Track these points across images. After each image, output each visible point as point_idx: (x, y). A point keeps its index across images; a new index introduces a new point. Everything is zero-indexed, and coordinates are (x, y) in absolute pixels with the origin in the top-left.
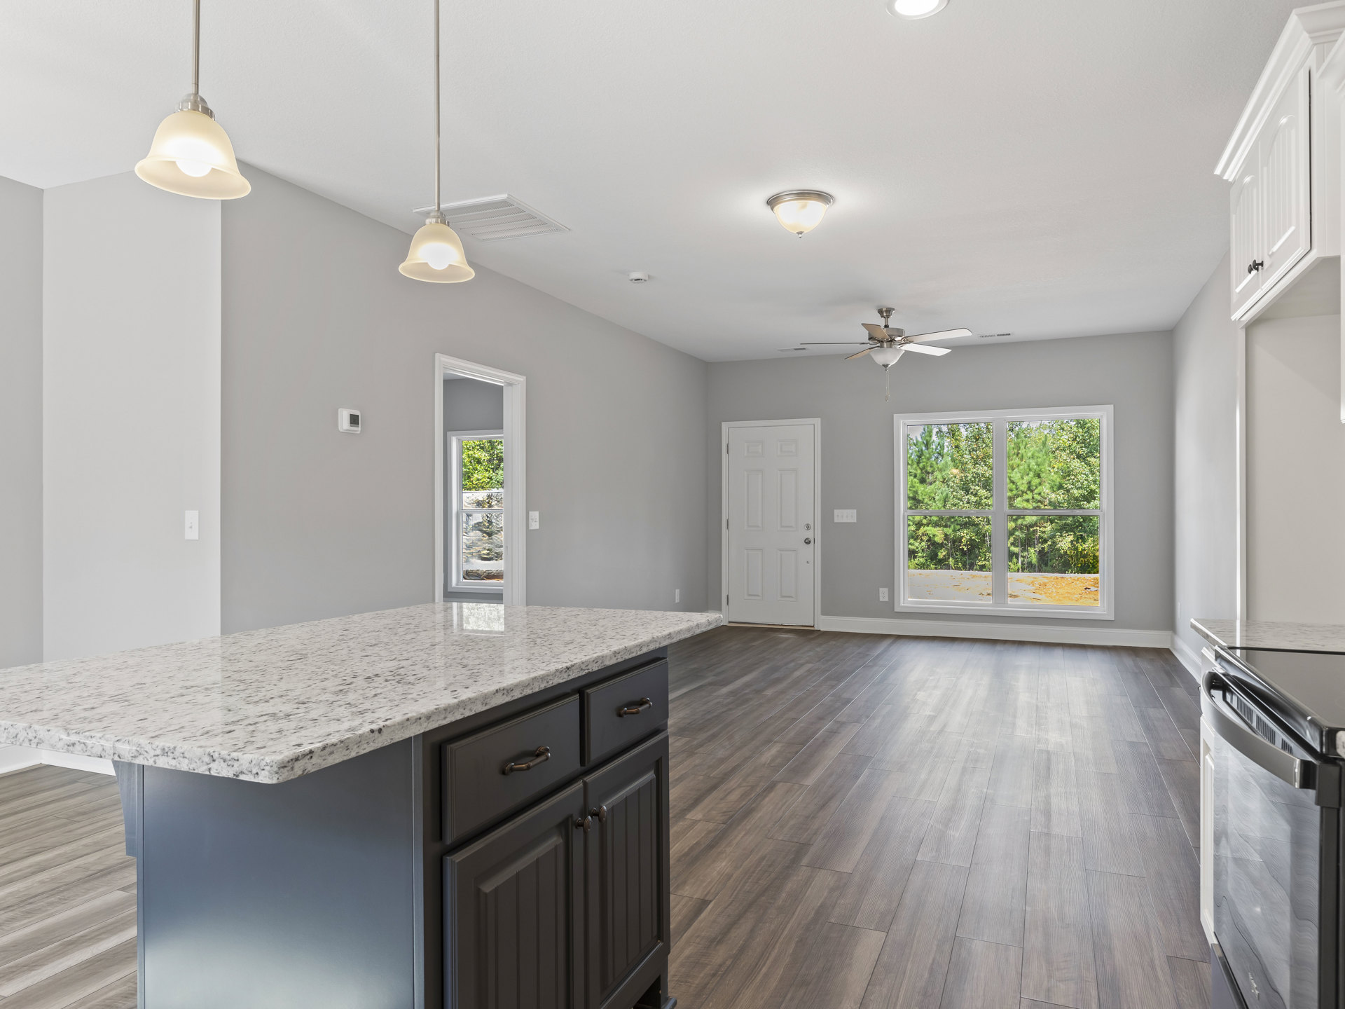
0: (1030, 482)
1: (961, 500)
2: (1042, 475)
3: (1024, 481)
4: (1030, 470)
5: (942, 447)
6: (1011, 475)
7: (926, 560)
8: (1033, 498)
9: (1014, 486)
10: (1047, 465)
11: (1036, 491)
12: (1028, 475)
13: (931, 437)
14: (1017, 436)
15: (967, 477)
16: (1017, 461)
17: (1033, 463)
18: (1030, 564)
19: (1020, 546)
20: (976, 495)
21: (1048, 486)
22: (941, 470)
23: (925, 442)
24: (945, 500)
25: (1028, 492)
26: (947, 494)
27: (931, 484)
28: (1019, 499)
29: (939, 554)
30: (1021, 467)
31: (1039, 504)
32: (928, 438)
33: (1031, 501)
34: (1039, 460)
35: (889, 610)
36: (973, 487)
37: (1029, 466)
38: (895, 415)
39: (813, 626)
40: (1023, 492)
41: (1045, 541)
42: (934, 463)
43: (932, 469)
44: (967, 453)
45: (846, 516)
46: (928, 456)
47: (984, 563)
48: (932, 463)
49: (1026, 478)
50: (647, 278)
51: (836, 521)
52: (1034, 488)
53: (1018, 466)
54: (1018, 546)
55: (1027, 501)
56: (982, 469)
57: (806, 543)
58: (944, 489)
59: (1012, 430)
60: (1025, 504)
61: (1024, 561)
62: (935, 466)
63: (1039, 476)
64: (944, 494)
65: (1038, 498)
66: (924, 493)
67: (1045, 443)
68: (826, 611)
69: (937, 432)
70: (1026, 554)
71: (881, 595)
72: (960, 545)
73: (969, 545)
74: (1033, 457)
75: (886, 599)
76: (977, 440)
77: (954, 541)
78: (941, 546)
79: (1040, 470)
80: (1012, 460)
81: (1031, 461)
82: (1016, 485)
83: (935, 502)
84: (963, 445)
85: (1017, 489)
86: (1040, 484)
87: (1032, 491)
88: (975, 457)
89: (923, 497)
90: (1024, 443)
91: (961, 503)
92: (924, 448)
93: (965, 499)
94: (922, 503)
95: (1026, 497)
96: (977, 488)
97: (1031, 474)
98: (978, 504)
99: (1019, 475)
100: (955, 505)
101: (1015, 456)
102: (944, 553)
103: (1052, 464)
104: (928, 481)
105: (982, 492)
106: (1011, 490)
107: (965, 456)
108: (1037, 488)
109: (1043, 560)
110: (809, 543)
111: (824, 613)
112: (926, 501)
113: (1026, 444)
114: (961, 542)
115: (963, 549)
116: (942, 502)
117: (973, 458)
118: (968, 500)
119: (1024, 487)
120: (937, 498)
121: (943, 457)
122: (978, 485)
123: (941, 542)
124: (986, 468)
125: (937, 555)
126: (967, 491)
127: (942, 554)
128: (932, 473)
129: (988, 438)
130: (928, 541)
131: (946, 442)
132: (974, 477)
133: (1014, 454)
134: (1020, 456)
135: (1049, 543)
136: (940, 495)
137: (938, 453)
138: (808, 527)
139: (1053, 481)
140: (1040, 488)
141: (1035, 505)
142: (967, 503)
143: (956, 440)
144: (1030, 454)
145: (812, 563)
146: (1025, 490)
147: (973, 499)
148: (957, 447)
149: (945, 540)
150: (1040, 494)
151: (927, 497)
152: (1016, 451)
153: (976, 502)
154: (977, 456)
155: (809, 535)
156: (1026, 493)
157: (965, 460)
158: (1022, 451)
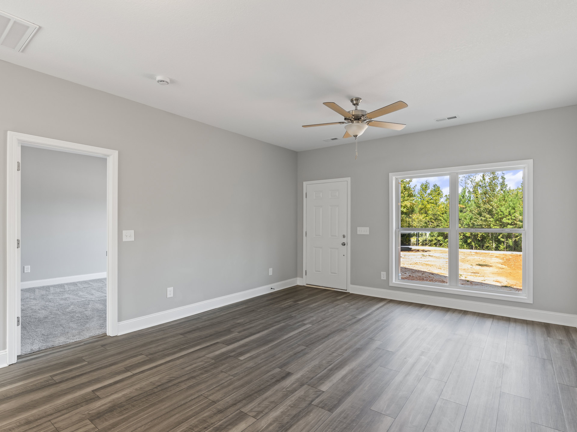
0: (510, 212)
1: (478, 219)
2: (516, 209)
3: (507, 211)
4: (510, 206)
5: (470, 197)
6: (501, 209)
7: (463, 243)
8: (511, 218)
9: (502, 213)
10: (518, 204)
11: (513, 215)
12: (509, 208)
13: (465, 193)
14: (504, 192)
15: (481, 209)
16: (504, 203)
17: (511, 204)
18: (509, 246)
19: (505, 238)
20: (484, 217)
21: (518, 213)
22: (469, 207)
23: (462, 196)
24: (471, 219)
25: (509, 216)
26: (472, 217)
27: (465, 212)
28: (505, 218)
29: (468, 241)
30: (506, 205)
31: (514, 221)
32: (464, 194)
33: (510, 220)
34: (514, 202)
35: (386, 285)
36: (483, 214)
37: (509, 205)
38: (390, 174)
39: (346, 290)
40: (506, 216)
41: (517, 236)
42: (466, 204)
43: (465, 206)
44: (481, 199)
45: (363, 231)
46: (463, 201)
47: (488, 245)
48: (465, 204)
49: (508, 210)
50: (168, 81)
51: (358, 233)
52: (512, 214)
53: (504, 205)
54: (504, 238)
55: (509, 219)
56: (487, 206)
57: (343, 245)
58: (470, 214)
59: (502, 190)
60: (507, 221)
61: (507, 244)
62: (467, 205)
63: (514, 209)
64: (471, 217)
65: (514, 218)
66: (462, 216)
67: (517, 195)
68: (354, 282)
69: (468, 192)
70: (507, 242)
71: (382, 276)
72: (478, 238)
73: (482, 237)
74: (511, 201)
75: (385, 278)
76: (485, 194)
77: (475, 236)
78: (469, 237)
79: (515, 207)
80: (501, 202)
81: (510, 202)
82: (503, 213)
83: (466, 220)
84: (479, 196)
85: (504, 214)
86: (515, 212)
87: (511, 215)
88: (484, 201)
89: (461, 218)
90: (507, 195)
91: (478, 220)
92: (462, 198)
93: (480, 218)
94: (461, 220)
95: (508, 218)
96: (485, 214)
97: (510, 208)
98: (486, 221)
99: (504, 208)
100: (475, 221)
101: (503, 201)
102: (470, 241)
103: (521, 204)
104: (463, 211)
105: (488, 216)
106: (501, 215)
107: (480, 201)
108: (513, 214)
109: (516, 245)
110: (345, 245)
111: (352, 283)
112: (463, 219)
113: (508, 196)
114: (478, 236)
115: (479, 239)
116: (469, 220)
117: (483, 202)
118: (481, 219)
119: (507, 214)
120: (467, 218)
121: (470, 201)
122: (486, 213)
123: (469, 236)
124: (489, 206)
125: (467, 241)
126: (481, 215)
127: (469, 241)
128: (466, 208)
129: (491, 193)
130: (463, 235)
131: (472, 195)
132: (484, 210)
133: (502, 200)
134: (505, 200)
135: (519, 237)
136: (469, 217)
137: (468, 200)
138: (344, 237)
139: (521, 211)
140: (514, 214)
141: (512, 221)
142: (481, 220)
143: (477, 195)
144: (510, 200)
145: (346, 255)
146: (508, 215)
147: (483, 218)
148: (477, 197)
149: (471, 235)
150: (514, 216)
151: (463, 218)
152: (503, 198)
153: (485, 220)
154: (485, 201)
155: (344, 240)
156: (508, 216)
157: (480, 203)
158: (506, 198)
